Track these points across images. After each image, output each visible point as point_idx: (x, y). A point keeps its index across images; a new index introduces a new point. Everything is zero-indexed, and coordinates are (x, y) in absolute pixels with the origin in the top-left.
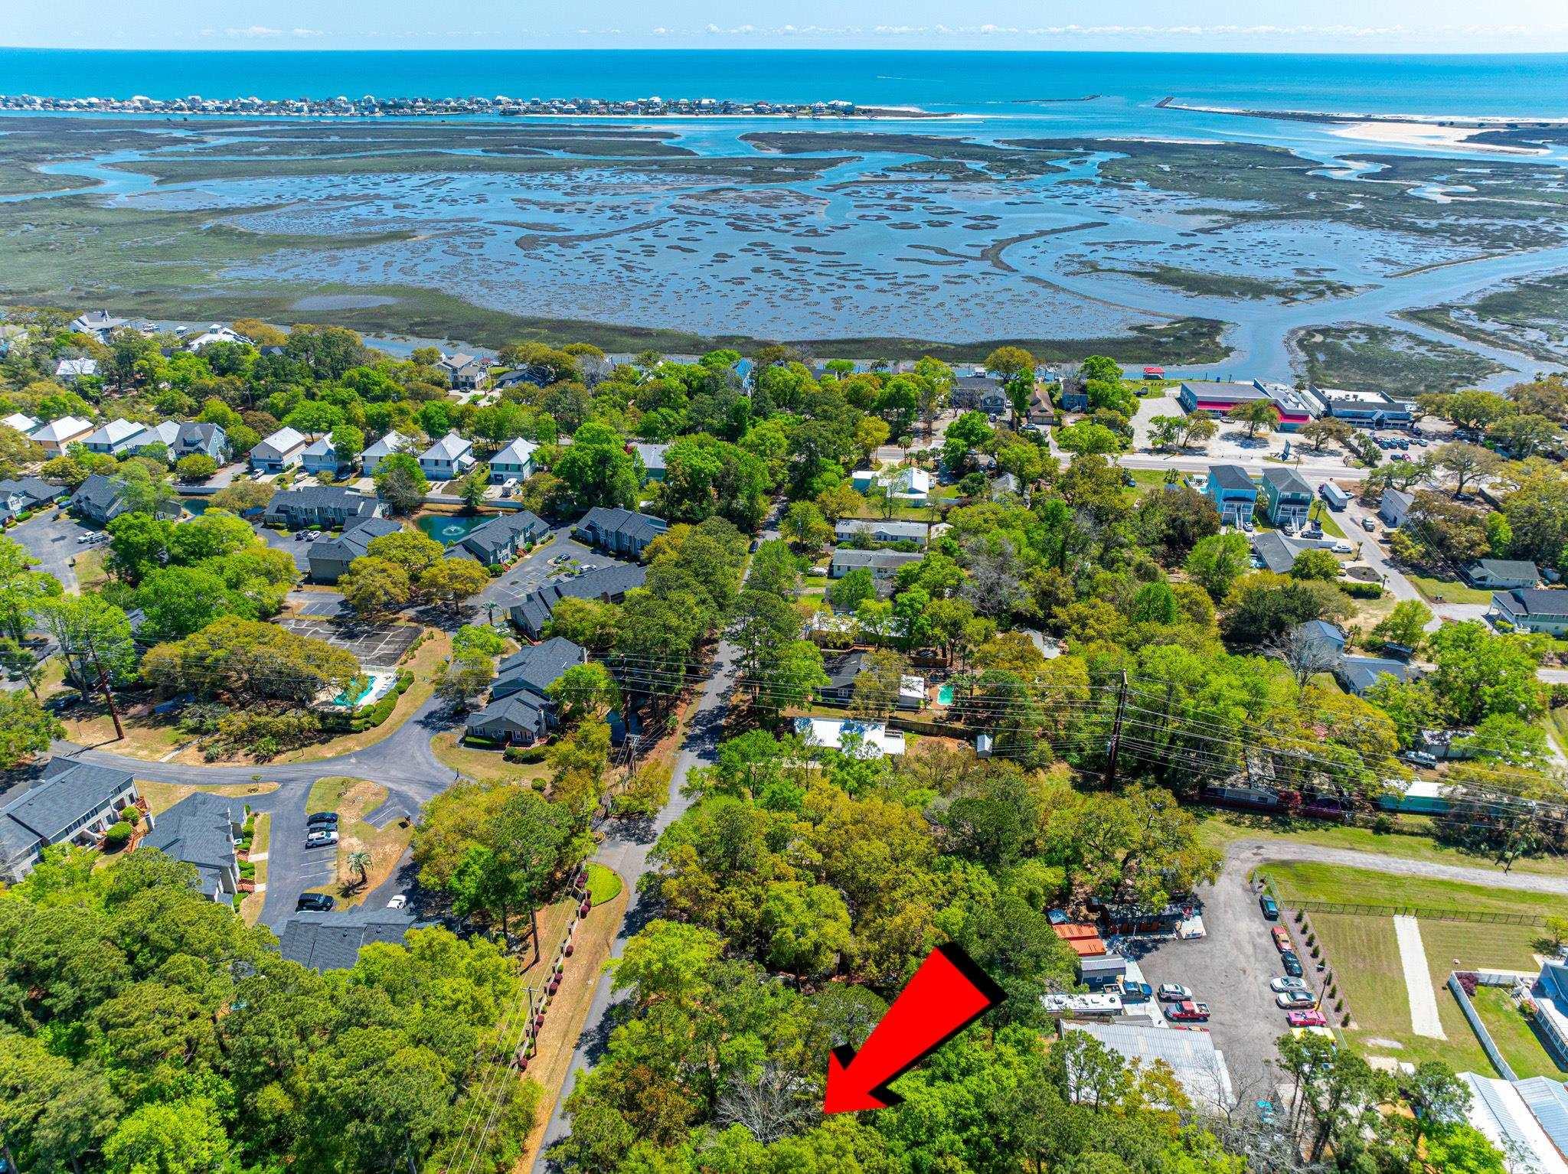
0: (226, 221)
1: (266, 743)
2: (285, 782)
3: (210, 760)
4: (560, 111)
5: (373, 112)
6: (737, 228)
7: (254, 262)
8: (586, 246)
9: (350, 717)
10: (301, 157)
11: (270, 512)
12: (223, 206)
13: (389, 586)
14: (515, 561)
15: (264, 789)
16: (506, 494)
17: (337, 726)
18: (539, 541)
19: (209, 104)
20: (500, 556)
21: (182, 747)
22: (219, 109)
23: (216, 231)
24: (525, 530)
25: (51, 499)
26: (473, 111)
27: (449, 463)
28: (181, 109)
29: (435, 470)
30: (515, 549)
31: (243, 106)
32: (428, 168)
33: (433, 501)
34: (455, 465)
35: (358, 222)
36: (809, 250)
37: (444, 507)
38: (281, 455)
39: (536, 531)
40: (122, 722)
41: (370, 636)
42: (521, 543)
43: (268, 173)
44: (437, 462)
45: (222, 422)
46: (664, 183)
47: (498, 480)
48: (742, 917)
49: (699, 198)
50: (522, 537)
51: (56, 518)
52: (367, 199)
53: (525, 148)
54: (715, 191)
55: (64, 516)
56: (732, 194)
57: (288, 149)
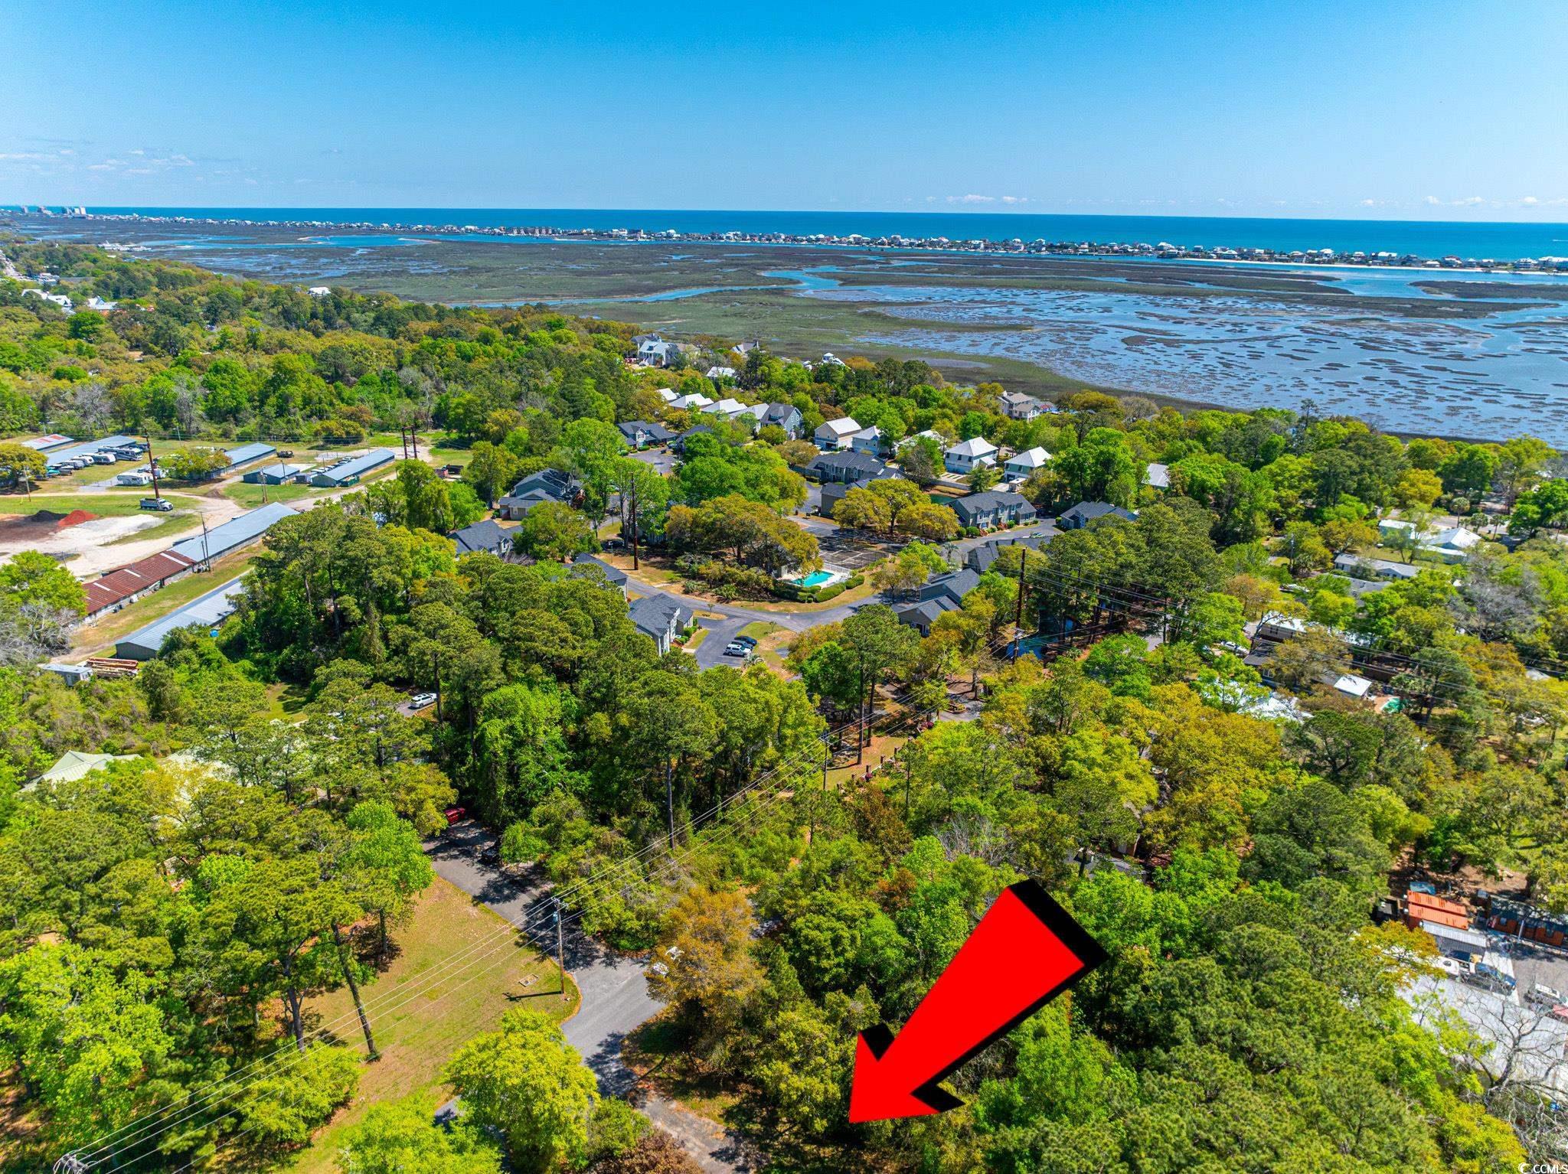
0: (879, 310)
1: (729, 589)
2: (731, 617)
3: (686, 592)
4: (1219, 257)
5: (1039, 251)
6: (1364, 346)
7: (886, 334)
8: (1190, 347)
9: (800, 590)
10: (961, 276)
11: (810, 467)
12: (881, 300)
13: (871, 513)
14: (993, 531)
15: (713, 616)
16: (1012, 490)
17: (788, 594)
18: (1022, 522)
19: (905, 241)
20: (979, 521)
21: (673, 582)
22: (911, 244)
23: (866, 315)
24: (1010, 507)
25: (665, 441)
26: (1133, 254)
27: (970, 459)
28: (883, 244)
29: (957, 464)
30: (997, 522)
31: (932, 244)
32: (1068, 288)
33: (945, 484)
34: (976, 462)
35: (986, 317)
36: (1444, 369)
37: (952, 490)
38: (837, 436)
39: (1022, 511)
40: (640, 562)
41: (844, 551)
42: (1004, 516)
43: (929, 284)
44: (960, 457)
45: (801, 407)
46: (1303, 311)
47: (1006, 479)
48: (1044, 758)
49: (1332, 323)
50: (1006, 512)
51: (664, 452)
52: (1002, 304)
53: (1168, 280)
54: (1358, 320)
55: (669, 452)
56: (1375, 323)
57: (952, 271)
